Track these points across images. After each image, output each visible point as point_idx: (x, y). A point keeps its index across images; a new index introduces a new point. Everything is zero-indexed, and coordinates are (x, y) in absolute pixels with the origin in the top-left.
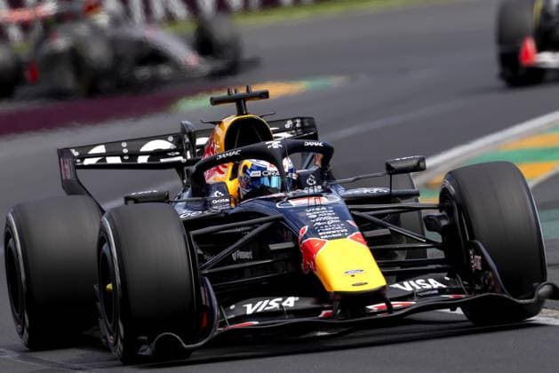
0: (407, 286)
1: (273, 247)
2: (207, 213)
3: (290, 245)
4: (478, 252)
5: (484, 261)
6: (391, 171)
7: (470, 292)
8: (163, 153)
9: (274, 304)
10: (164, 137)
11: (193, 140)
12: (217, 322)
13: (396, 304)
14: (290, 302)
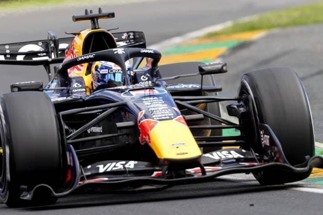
0: (215, 156)
1: (119, 125)
2: (69, 98)
3: (131, 123)
4: (267, 132)
5: (271, 139)
6: (202, 72)
7: (260, 161)
8: (35, 54)
9: (119, 165)
10: (36, 42)
11: (56, 46)
12: (78, 176)
13: (207, 168)
14: (131, 165)
